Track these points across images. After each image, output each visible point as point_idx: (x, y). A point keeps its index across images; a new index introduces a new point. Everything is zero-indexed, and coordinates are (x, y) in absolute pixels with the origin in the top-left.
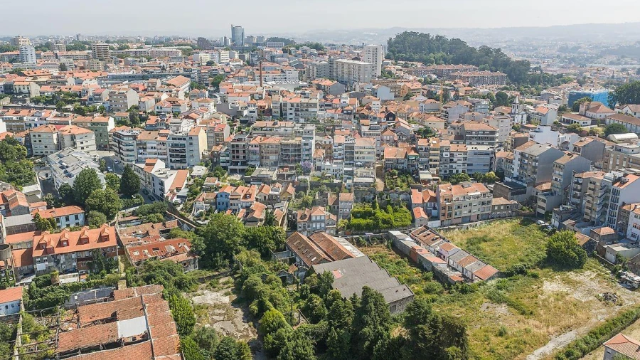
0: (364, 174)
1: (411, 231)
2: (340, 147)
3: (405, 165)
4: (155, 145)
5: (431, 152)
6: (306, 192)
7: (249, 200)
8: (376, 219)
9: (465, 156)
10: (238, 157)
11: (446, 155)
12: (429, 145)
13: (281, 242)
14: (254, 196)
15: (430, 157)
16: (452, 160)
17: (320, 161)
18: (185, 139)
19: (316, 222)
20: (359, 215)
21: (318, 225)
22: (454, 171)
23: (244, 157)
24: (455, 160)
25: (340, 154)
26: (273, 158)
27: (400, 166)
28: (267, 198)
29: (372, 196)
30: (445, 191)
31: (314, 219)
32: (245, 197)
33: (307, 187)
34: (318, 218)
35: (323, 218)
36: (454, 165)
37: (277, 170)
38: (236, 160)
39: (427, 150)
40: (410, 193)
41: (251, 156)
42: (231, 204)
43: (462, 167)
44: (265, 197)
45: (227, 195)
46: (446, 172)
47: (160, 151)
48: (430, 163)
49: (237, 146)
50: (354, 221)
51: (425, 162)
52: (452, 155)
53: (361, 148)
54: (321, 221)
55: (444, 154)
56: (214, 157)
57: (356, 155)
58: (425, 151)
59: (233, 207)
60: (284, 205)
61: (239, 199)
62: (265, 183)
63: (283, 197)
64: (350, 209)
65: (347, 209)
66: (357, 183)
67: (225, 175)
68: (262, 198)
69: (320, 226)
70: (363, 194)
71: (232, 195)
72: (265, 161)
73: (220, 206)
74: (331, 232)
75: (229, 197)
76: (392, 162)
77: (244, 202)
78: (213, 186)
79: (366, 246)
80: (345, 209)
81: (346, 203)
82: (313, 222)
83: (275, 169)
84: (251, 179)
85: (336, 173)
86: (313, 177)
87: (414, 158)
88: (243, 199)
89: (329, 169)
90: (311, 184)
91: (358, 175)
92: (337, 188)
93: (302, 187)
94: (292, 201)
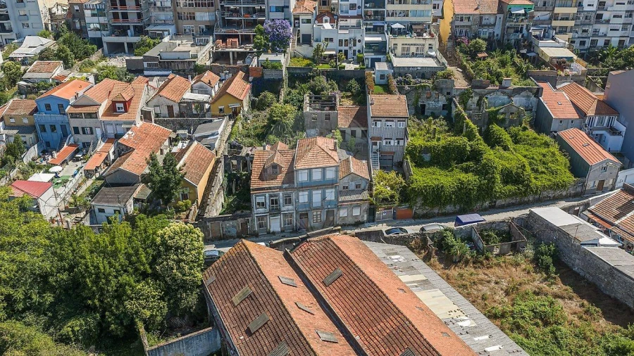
0: (413, 49)
1: (587, 205)
3: (497, 30)
6: (277, 93)
7: (123, 117)
8: (484, 171)
10: (125, 16)
11: (590, 5)
13: (184, 286)
14: (140, 105)
15: (557, 10)
16: (599, 17)
17: (309, 21)
19: (310, 186)
20: (427, 157)
21: (317, 196)
22: (601, 42)
23: (139, 16)
24: (606, 15)
26: (204, 16)
27: (484, 34)
28: (176, 110)
29: (442, 100)
31: (302, 177)
32: (112, 110)
33: (281, 80)
34: (317, 176)
35: (330, 175)
36: (603, 29)
37: (210, 44)
38: (120, 22)
40: (538, 93)
41: (153, 12)
42: (76, 130)
43: (620, 33)
44: (170, 108)
45: (62, 104)
46: (583, 43)
48: (555, 23)
50: (422, 178)
51: (543, 22)
52: (602, 5)
54: (324, 185)
56: (74, 17)
57: (389, 7)
59: (82, 138)
60: (220, 131)
61: (92, 115)
62: (178, 72)
63: (220, 107)
64: (402, 139)
65: (391, 139)
66: (402, 71)
67: (94, 58)
68: (165, 111)
69: (324, 199)
70: (419, 97)
71: (75, 106)
72: (187, 25)
73: (48, 135)
74: (356, 212)
75: (68, 109)
76: (469, 24)
77: (110, 124)
78: (45, 80)
79: (467, 263)
80: (385, 139)
81: (389, 123)
82: (303, 187)
83: (207, 42)
84: (145, 64)
85: (347, 48)
86: (295, 57)
87: (522, 12)
88: (105, 114)
89: (331, 40)
90: (289, 73)
91: (399, 51)
92: (353, 82)
93: (269, 80)
94: (242, 116)
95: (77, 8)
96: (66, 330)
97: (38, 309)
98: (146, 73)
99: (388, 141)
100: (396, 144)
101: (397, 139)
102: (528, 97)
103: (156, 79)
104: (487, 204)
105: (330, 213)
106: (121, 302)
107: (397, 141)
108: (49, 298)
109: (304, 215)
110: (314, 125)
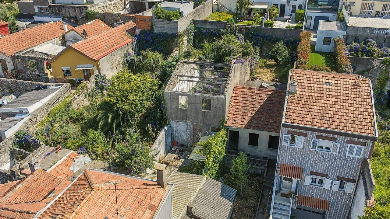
0: (378, 7)
28: (10, 66)
33: (176, 36)
44: (3, 63)
63: (65, 68)
64: (353, 181)
65: (326, 176)
66: (360, 33)
80: (312, 173)
81: (324, 143)
85: (284, 2)
86: (218, 10)
90: (196, 28)
91: (357, 8)
92: (280, 46)
93: (159, 35)
94: (91, 84)
98: (36, 18)
99: (318, 178)
100: (336, 188)
101: (339, 178)
107: (338, 183)
110: (183, 115)
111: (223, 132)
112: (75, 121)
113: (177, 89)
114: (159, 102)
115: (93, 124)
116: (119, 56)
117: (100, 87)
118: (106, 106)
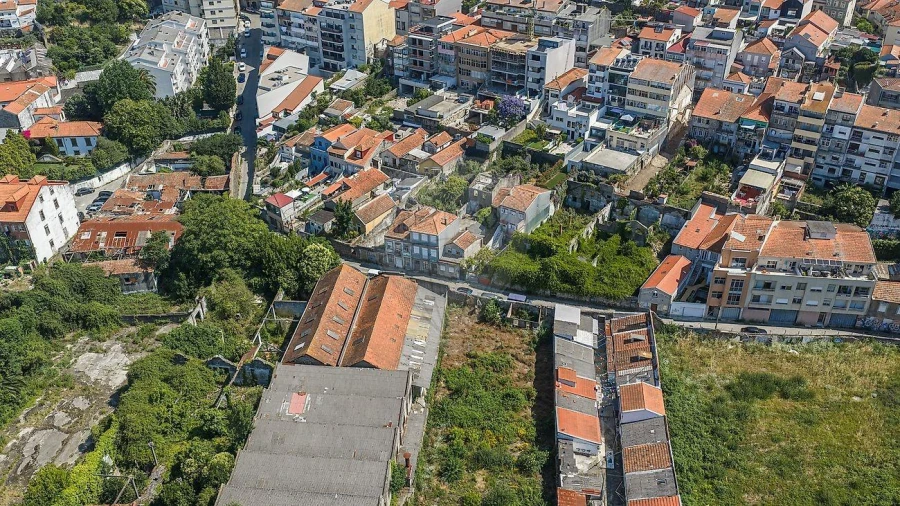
0: (626, 144)
2: (600, 74)
3: (733, 138)
4: (302, 22)
5: (801, 119)
7: (358, 162)
9: (891, 144)
10: (421, 64)
11: (842, 133)
12: (801, 102)
14: (373, 154)
15: (798, 132)
16: (854, 147)
17: (557, 96)
18: (343, 17)
19: (420, 244)
21: (425, 251)
22: (856, 174)
23: (432, 66)
24: (863, 147)
25: (598, 90)
26: (477, 74)
27: (724, 139)
28: (398, 162)
30: (742, 238)
31: (416, 237)
32: (354, 156)
34: (424, 239)
35: (433, 241)
37: (470, 102)
38: (417, 68)
39: (794, 112)
40: (689, 215)
41: (442, 64)
42: (331, 163)
43: (876, 169)
44: (394, 161)
45: (328, 143)
46: (832, 171)
47: (310, 33)
48: (794, 144)
49: (421, 41)
51: (782, 140)
52: (857, 134)
53: (640, 82)
54: (429, 246)
55: (837, 128)
56: (388, 56)
57: (629, 97)
58: (788, 114)
59: (335, 169)
60: (412, 187)
61: (342, 157)
62: (425, 127)
63: (426, 168)
65: (514, 225)
66: (588, 165)
67: (386, 97)
68: (390, 162)
69: (429, 255)
70: (585, 194)
71: (334, 147)
72: (464, 79)
73: (316, 162)
74: (451, 270)
75: (330, 149)
76: (707, 126)
77: (350, 164)
78: (337, 117)
79: (492, 324)
80: (510, 224)
81: (513, 213)
82: (415, 243)
83: (467, 100)
84: (405, 116)
85: (573, 130)
86: (530, 128)
87: (752, 127)
88: (349, 158)
89: (561, 120)
90: (504, 147)
91: (614, 142)
93: (479, 151)
94: (438, 178)
95: (391, 48)
96: (252, 281)
97: (244, 267)
98: (404, 123)
102: (678, 217)
103: (410, 129)
104: (548, 292)
105: (434, 266)
106: (277, 276)
108: (249, 263)
109: (417, 262)
110: (475, 198)
111: (490, 208)
112: (430, 195)
113: (476, 187)
114: (466, 191)
115: (437, 197)
116: (454, 163)
117: (442, 180)
118: (444, 191)
